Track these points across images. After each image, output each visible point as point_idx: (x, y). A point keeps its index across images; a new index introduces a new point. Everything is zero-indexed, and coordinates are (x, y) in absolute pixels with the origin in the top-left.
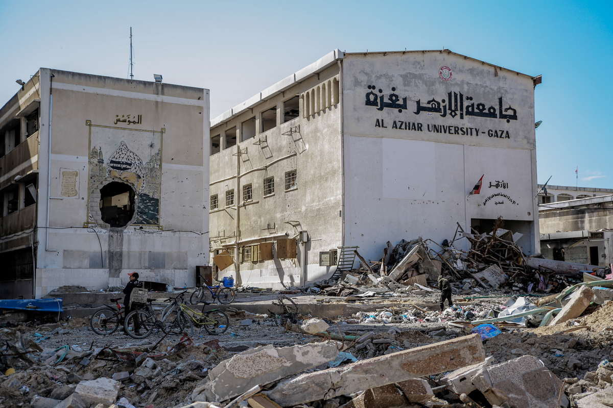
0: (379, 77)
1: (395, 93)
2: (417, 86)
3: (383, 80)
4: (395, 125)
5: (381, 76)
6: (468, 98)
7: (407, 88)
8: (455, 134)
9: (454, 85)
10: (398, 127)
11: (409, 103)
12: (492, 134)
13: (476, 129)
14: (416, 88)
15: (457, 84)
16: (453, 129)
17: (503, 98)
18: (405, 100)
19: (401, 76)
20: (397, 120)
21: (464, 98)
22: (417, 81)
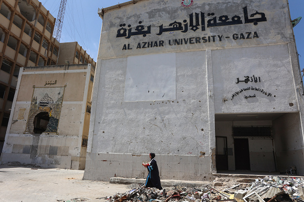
0: (128, 18)
1: (142, 24)
2: (160, 16)
3: (133, 19)
4: (139, 46)
5: (131, 16)
6: (209, 15)
7: (152, 19)
8: (196, 43)
9: (195, 8)
10: (142, 47)
11: (152, 29)
12: (237, 38)
13: (219, 36)
14: (159, 18)
15: (198, 7)
16: (194, 40)
17: (248, 7)
18: (149, 27)
19: (147, 13)
20: (141, 42)
21: (205, 15)
22: (161, 13)
